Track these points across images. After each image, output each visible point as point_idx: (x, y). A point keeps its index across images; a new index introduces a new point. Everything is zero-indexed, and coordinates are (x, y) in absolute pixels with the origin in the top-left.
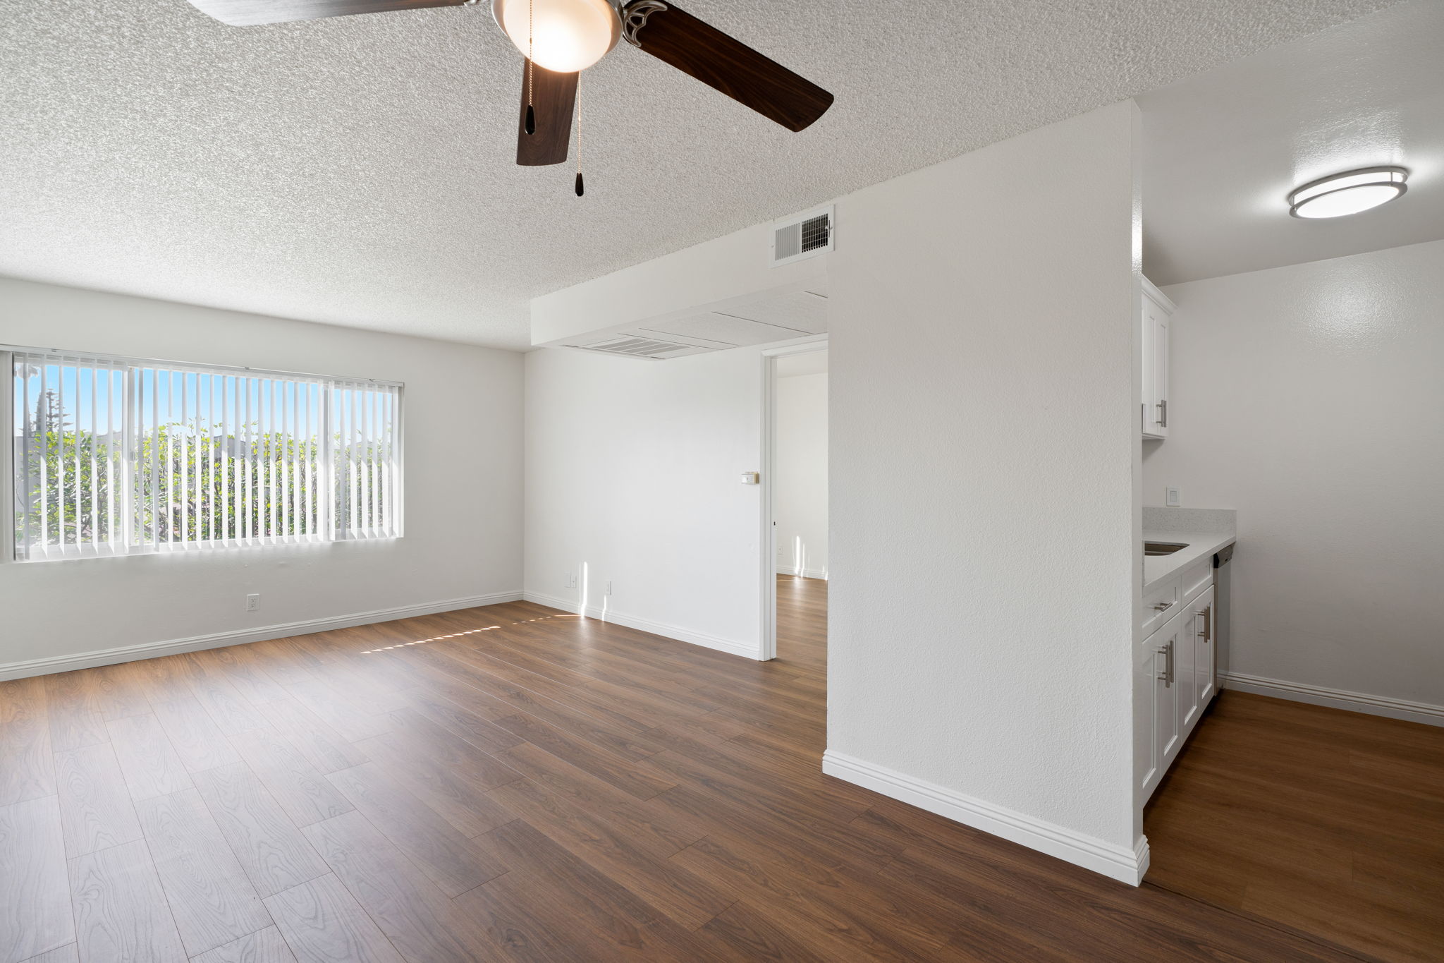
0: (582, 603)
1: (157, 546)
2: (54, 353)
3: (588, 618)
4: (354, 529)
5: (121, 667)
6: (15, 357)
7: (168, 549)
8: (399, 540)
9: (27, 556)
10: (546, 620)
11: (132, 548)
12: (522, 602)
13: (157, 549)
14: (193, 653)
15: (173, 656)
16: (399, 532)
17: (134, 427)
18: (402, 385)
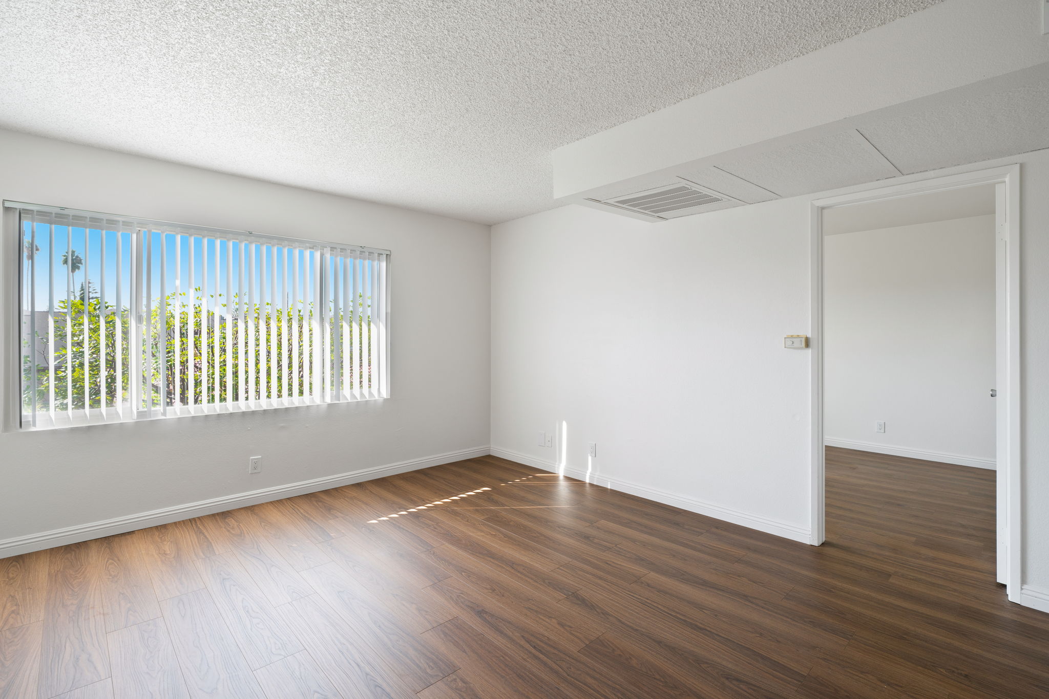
0: (560, 462)
1: (165, 410)
2: (62, 212)
3: (568, 479)
4: (346, 391)
5: (128, 537)
6: (22, 215)
7: (175, 413)
8: (385, 400)
9: (34, 425)
10: (528, 480)
11: (140, 414)
12: (489, 456)
13: (164, 414)
14: (199, 518)
15: (179, 522)
16: (385, 393)
17: (142, 297)
18: (389, 253)
